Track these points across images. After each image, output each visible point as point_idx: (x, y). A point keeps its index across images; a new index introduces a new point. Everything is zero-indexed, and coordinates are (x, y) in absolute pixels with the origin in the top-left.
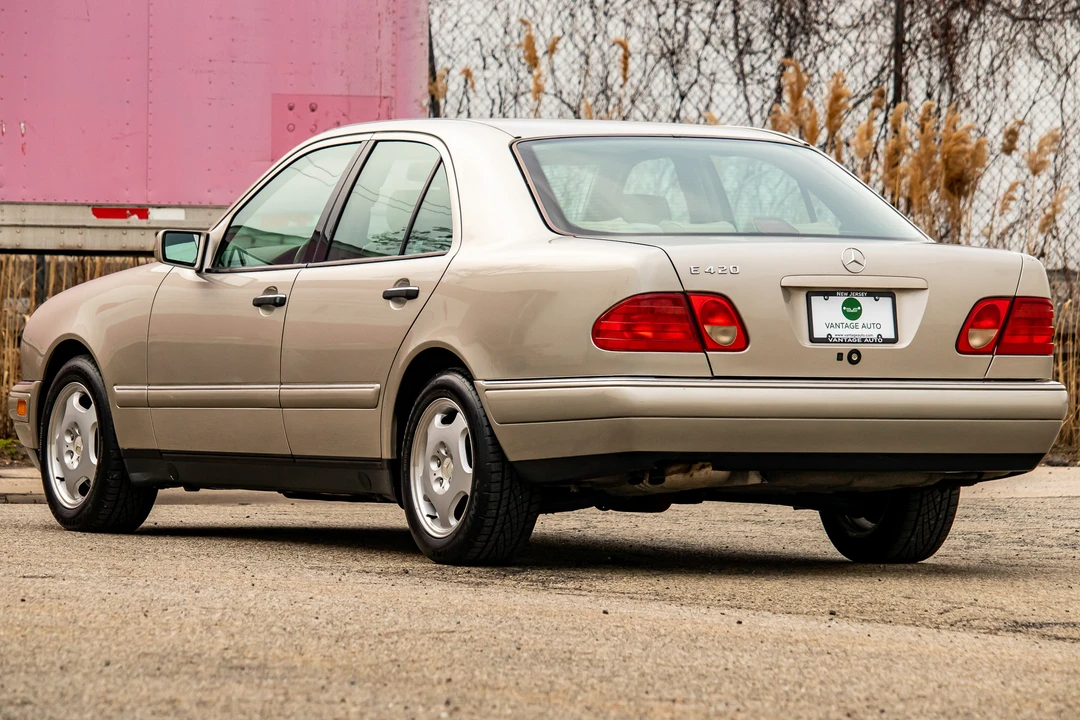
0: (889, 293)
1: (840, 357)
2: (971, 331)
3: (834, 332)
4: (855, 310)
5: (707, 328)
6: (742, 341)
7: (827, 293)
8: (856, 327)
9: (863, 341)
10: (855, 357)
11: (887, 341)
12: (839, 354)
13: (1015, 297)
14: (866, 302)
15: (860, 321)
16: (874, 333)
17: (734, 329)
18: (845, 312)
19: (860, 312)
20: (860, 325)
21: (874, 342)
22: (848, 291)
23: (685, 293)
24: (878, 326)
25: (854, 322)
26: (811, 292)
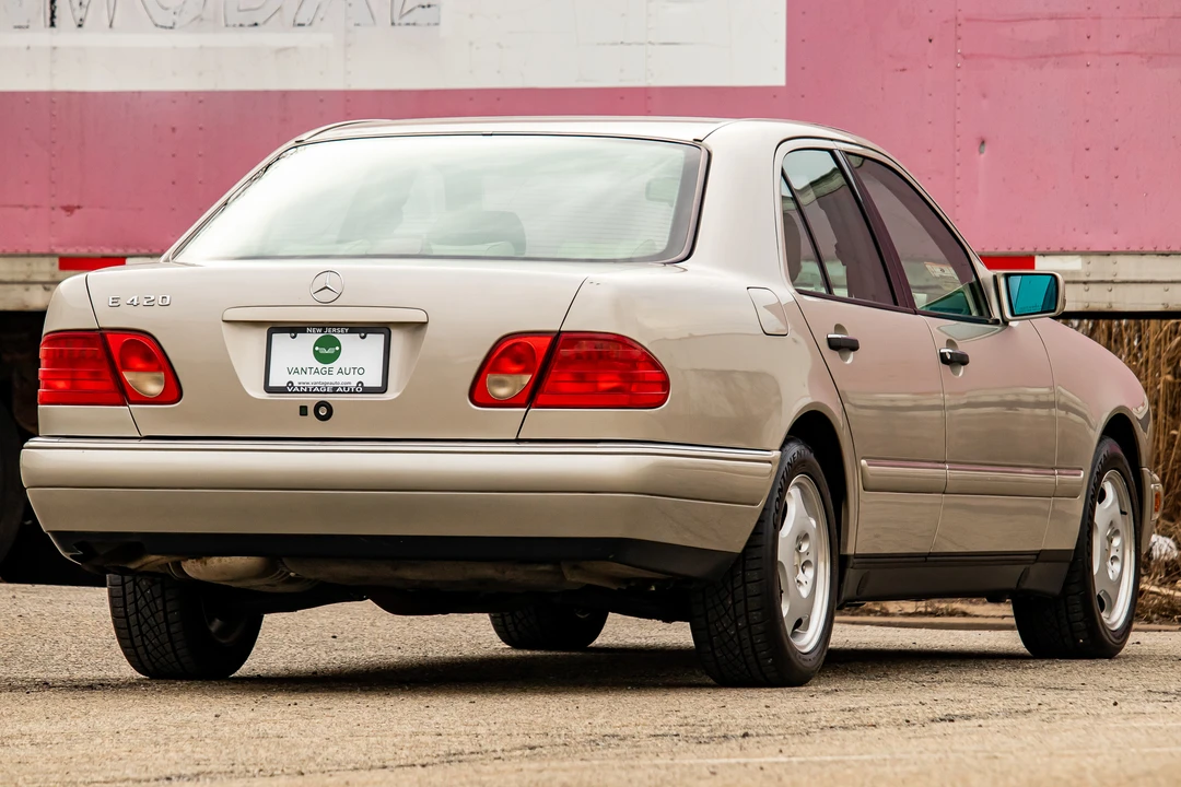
0: (384, 328)
1: (303, 411)
2: (490, 377)
3: (297, 380)
4: (331, 351)
5: (128, 376)
6: (173, 392)
7: (295, 329)
8: (330, 372)
9: (334, 390)
10: (323, 412)
11: (368, 390)
12: (301, 407)
13: (560, 332)
14: (348, 341)
15: (335, 365)
16: (353, 380)
17: (161, 375)
18: (317, 355)
19: (337, 354)
20: (335, 371)
21: (350, 392)
22: (322, 326)
23: (101, 329)
24: (361, 371)
25: (327, 366)
26: (276, 328)
